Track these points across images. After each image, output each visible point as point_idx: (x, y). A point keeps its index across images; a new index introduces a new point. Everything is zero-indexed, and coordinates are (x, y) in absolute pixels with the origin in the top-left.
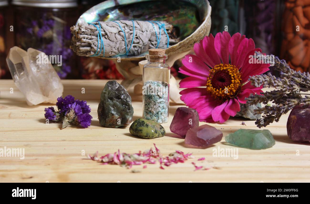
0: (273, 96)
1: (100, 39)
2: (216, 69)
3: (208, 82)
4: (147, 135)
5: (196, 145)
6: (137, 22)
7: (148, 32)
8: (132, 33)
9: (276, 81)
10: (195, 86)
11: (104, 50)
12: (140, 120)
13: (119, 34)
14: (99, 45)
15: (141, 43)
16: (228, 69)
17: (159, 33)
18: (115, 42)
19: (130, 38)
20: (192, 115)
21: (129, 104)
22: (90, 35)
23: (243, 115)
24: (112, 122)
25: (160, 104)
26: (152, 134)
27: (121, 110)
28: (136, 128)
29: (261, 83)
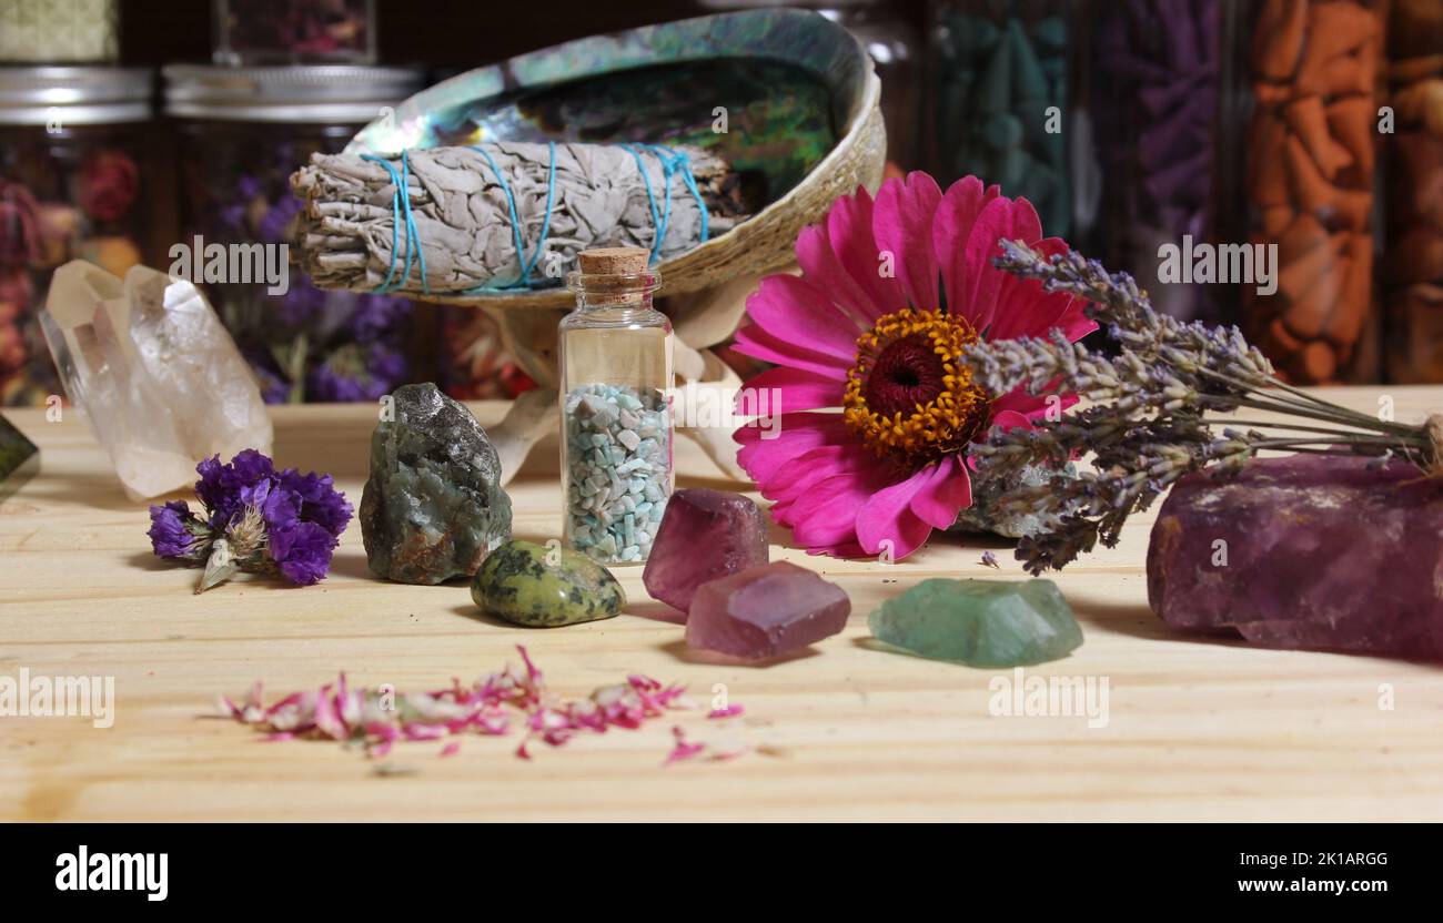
0: (1086, 432)
1: (404, 217)
2: (881, 333)
3: (850, 385)
4: (536, 611)
5: (727, 652)
6: (569, 149)
7: (613, 189)
8: (543, 194)
9: (1086, 366)
10: (797, 408)
11: (424, 264)
12: (513, 545)
13: (487, 198)
14: (400, 245)
15: (583, 232)
16: (932, 330)
17: (665, 191)
18: (467, 231)
19: (534, 213)
20: (731, 521)
21: (481, 481)
22: (362, 202)
23: (993, 523)
24: (415, 557)
25: (630, 481)
26: (558, 605)
27: (452, 509)
28: (494, 582)
29: (1017, 374)
